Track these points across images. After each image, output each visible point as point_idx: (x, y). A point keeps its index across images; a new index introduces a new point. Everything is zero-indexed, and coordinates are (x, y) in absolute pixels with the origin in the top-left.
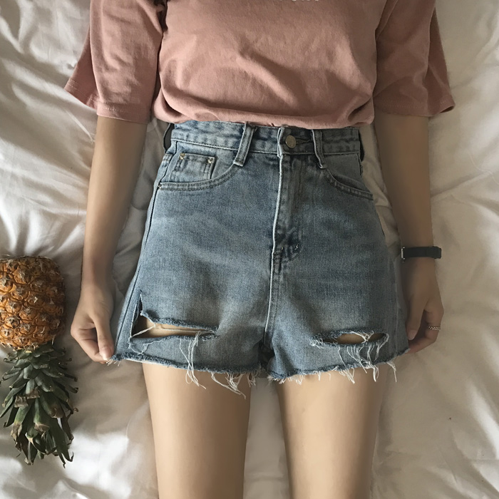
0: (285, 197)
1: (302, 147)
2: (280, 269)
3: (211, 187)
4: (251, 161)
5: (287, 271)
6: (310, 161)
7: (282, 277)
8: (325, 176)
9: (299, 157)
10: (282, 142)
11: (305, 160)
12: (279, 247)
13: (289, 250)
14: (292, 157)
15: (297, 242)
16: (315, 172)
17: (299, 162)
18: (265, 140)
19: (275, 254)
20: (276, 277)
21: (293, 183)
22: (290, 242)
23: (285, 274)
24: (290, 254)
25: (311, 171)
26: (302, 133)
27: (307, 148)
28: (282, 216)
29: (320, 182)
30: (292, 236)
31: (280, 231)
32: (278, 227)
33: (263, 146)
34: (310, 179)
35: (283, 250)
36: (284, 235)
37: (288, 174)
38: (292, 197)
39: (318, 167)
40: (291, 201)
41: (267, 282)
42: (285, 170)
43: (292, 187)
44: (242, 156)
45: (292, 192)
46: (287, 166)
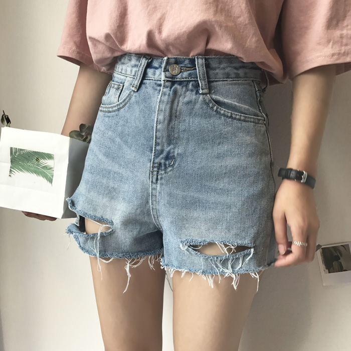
14: (174, 83)
19: (153, 167)
20: (154, 186)
21: (169, 106)
22: (167, 158)
23: (162, 184)
24: (166, 168)
25: (190, 96)
26: (187, 62)
27: (190, 75)
28: (159, 134)
29: (198, 106)
30: (169, 153)
31: (159, 148)
32: (157, 144)
33: (154, 74)
34: (189, 103)
35: (160, 164)
36: (162, 151)
37: (166, 98)
38: (167, 118)
39: (197, 92)
40: (166, 122)
41: (147, 189)
42: (164, 94)
43: (168, 109)
44: (137, 82)
45: (168, 114)
46: (166, 91)
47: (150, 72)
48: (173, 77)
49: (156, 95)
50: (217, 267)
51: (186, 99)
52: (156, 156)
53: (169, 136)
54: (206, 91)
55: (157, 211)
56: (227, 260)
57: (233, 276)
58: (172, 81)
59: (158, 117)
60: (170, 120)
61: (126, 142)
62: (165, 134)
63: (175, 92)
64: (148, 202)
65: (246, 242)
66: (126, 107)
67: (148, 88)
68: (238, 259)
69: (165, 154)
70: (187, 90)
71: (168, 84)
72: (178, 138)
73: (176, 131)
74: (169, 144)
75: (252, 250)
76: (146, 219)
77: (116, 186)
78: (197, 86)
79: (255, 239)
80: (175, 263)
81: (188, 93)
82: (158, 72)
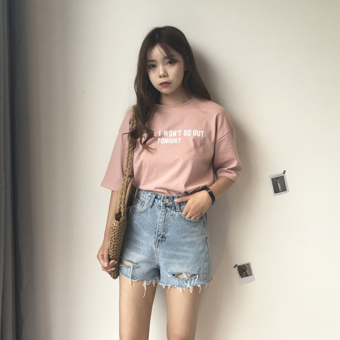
1: (171, 203)
2: (158, 246)
3: (141, 213)
4: (153, 206)
5: (160, 247)
6: (173, 208)
7: (158, 249)
8: (179, 214)
9: (169, 207)
10: (163, 201)
11: (171, 208)
14: (166, 207)
15: (165, 237)
16: (174, 213)
18: (159, 199)
19: (156, 241)
22: (162, 237)
24: (162, 242)
26: (171, 198)
27: (173, 203)
28: (159, 227)
29: (176, 216)
30: (163, 235)
31: (159, 233)
32: (158, 231)
33: (158, 201)
34: (172, 215)
35: (159, 240)
36: (160, 235)
37: (163, 213)
39: (176, 211)
41: (154, 249)
42: (162, 211)
43: (164, 217)
44: (151, 204)
45: (163, 219)
46: (163, 210)
47: (156, 200)
48: (166, 204)
49: (159, 211)
50: (183, 283)
51: (171, 214)
52: (158, 236)
54: (179, 210)
55: (158, 258)
56: (188, 280)
57: (190, 287)
58: (166, 206)
59: (160, 220)
60: (164, 222)
61: (143, 228)
62: (162, 227)
63: (167, 210)
64: (154, 255)
65: (195, 273)
66: (145, 213)
67: (155, 207)
68: (192, 279)
69: (161, 235)
70: (172, 210)
71: (164, 207)
72: (168, 229)
73: (167, 226)
74: (163, 232)
75: (198, 276)
76: (153, 261)
78: (175, 208)
79: (199, 271)
80: (165, 282)
81: (172, 211)
82: (160, 201)
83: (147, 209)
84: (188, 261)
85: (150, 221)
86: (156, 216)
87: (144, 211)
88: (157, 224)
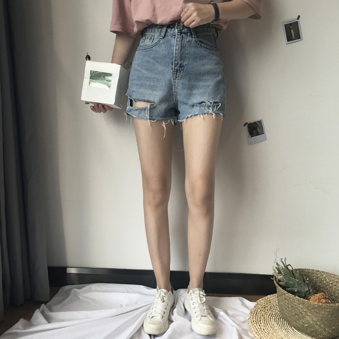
0: (177, 47)
1: (186, 30)
2: (176, 77)
3: (152, 47)
4: (166, 36)
5: (179, 78)
6: (189, 35)
8: (195, 40)
9: (184, 33)
10: (177, 28)
11: (187, 34)
12: (176, 68)
13: (180, 70)
14: (181, 33)
15: (183, 66)
17: (184, 35)
18: (172, 28)
19: (174, 72)
20: (175, 81)
21: (180, 42)
22: (180, 67)
23: (178, 79)
24: (180, 71)
25: (189, 38)
27: (188, 30)
28: (176, 56)
29: (193, 42)
30: (181, 64)
31: (176, 62)
32: (175, 60)
33: (171, 31)
34: (189, 41)
35: (177, 70)
36: (178, 64)
37: (179, 39)
38: (180, 48)
39: (192, 37)
40: (180, 50)
41: (172, 83)
42: (178, 38)
43: (180, 44)
44: (163, 34)
45: (180, 46)
46: (179, 36)
47: (169, 30)
48: (181, 31)
49: (173, 39)
51: (188, 40)
52: (175, 66)
53: (181, 56)
54: (195, 36)
55: (177, 92)
60: (181, 49)
61: (157, 62)
62: (179, 55)
63: (182, 37)
64: (172, 89)
66: (157, 46)
67: (169, 37)
69: (179, 65)
71: (179, 34)
72: (185, 57)
73: (184, 54)
74: (181, 60)
75: (220, 104)
76: (171, 98)
77: (155, 84)
78: (191, 34)
79: (220, 100)
81: (188, 37)
82: (173, 30)
83: (159, 41)
84: (209, 90)
85: (164, 52)
86: (171, 46)
87: (156, 44)
88: (173, 53)
